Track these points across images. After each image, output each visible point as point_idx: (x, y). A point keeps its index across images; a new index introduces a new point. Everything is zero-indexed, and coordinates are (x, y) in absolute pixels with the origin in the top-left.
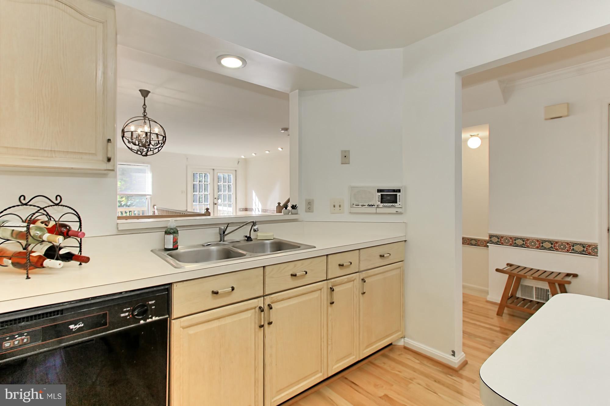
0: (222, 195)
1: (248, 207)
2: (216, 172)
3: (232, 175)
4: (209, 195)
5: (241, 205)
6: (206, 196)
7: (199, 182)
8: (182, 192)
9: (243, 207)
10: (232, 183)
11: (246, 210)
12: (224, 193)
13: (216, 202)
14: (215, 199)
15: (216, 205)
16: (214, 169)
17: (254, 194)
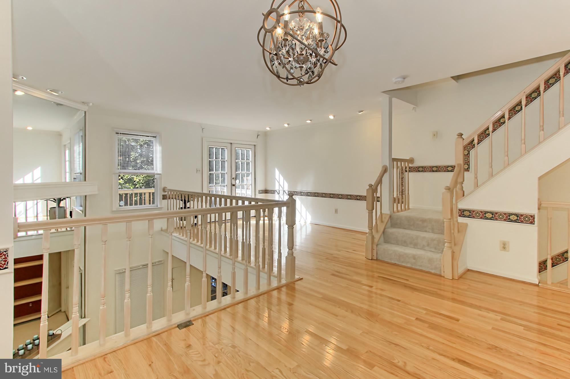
0: (240, 174)
1: (269, 188)
2: (234, 146)
3: (250, 151)
4: (226, 174)
5: (260, 187)
6: (223, 175)
7: (216, 159)
8: (197, 171)
9: (263, 188)
10: (251, 160)
11: (266, 192)
12: (243, 172)
13: (233, 183)
14: (233, 179)
15: (234, 187)
16: (231, 143)
17: (277, 172)
